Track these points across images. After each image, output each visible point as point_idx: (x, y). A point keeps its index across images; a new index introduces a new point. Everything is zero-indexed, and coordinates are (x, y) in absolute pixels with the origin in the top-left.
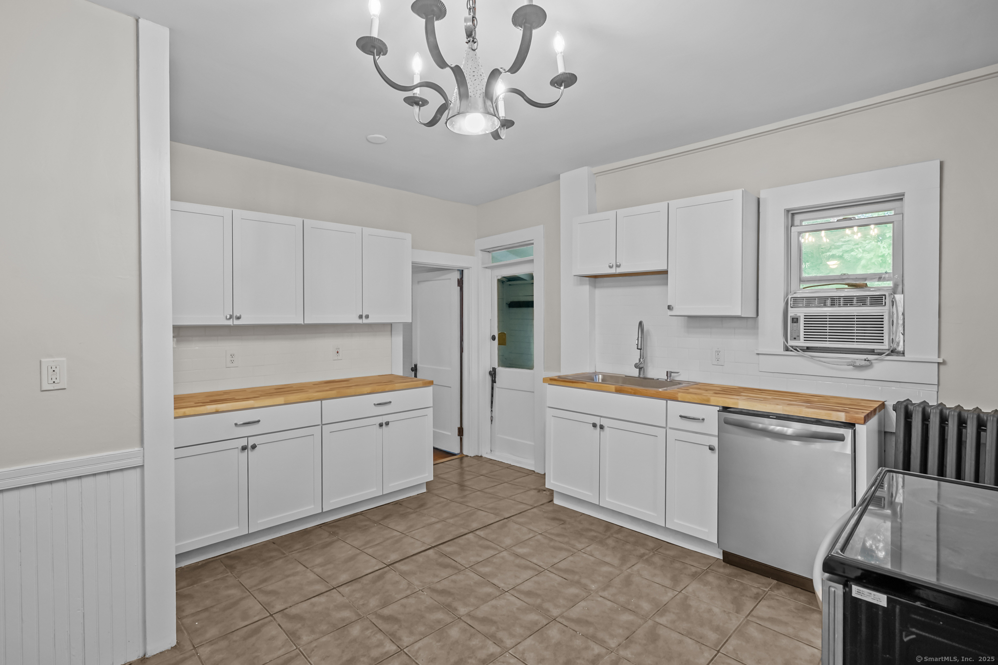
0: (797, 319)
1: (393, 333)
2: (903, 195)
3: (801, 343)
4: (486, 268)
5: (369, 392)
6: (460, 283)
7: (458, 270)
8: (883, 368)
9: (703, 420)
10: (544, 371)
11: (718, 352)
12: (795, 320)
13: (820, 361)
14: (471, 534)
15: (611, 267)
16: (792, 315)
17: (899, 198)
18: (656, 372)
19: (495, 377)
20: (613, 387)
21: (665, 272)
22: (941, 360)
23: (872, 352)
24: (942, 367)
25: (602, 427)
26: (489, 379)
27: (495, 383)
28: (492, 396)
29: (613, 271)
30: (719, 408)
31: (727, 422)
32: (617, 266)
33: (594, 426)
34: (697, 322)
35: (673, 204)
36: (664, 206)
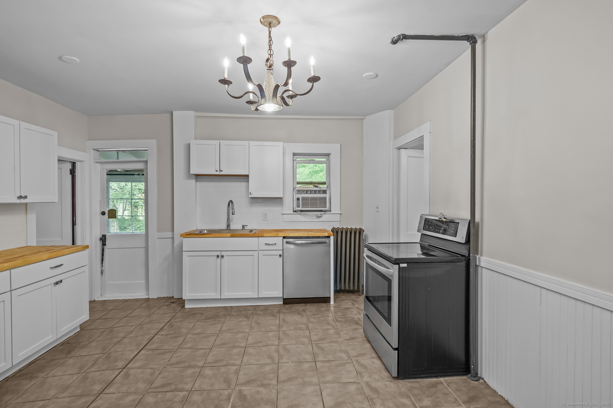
0: (299, 199)
1: (28, 211)
2: (330, 154)
3: (300, 209)
4: (96, 162)
5: (46, 258)
6: (73, 172)
7: (70, 162)
8: (326, 217)
9: (276, 244)
10: (157, 233)
11: (266, 214)
12: (298, 199)
13: (307, 215)
14: (156, 336)
15: (217, 171)
16: (297, 197)
17: (328, 155)
18: (236, 226)
19: (105, 241)
20: (229, 235)
21: (248, 176)
22: (341, 213)
23: (321, 211)
24: (341, 215)
25: (222, 256)
26: (99, 244)
27: (106, 245)
28: (103, 255)
29: (218, 173)
30: (282, 238)
31: (287, 243)
32: (220, 171)
33: (218, 256)
34: (255, 200)
35: (251, 143)
36: (247, 143)
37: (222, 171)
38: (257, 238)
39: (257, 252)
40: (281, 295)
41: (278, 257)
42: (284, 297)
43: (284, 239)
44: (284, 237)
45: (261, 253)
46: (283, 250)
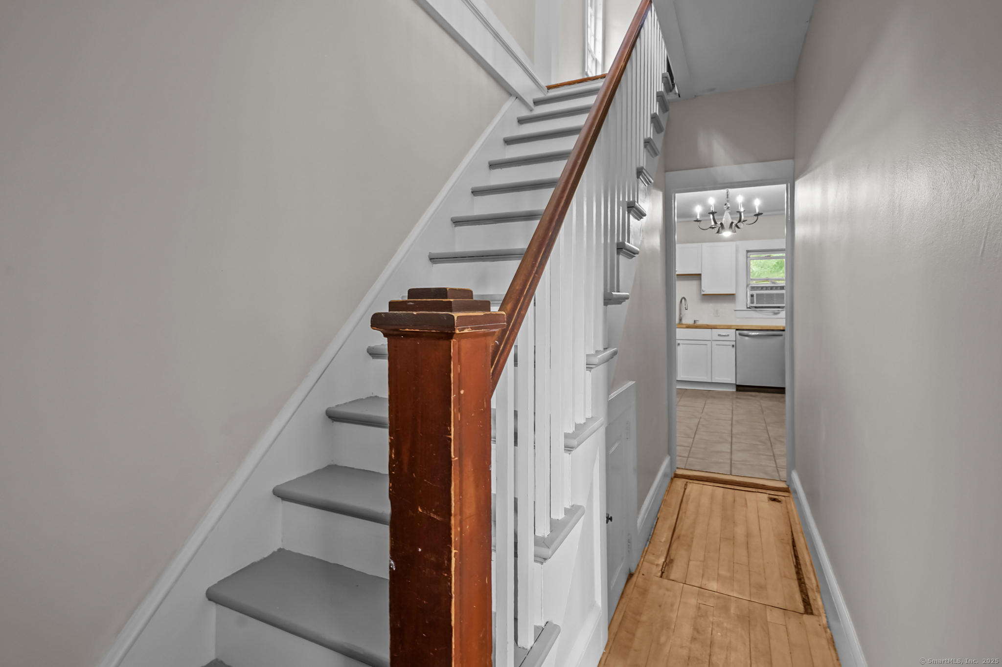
3: (755, 305)
11: (717, 310)
13: (761, 312)
16: (751, 294)
21: (700, 275)
30: (735, 330)
31: (740, 334)
34: (708, 297)
35: (704, 244)
36: (700, 244)
38: (710, 330)
39: (710, 342)
40: (734, 382)
41: (731, 347)
42: (737, 384)
43: (737, 331)
44: (737, 330)
45: (715, 343)
46: (736, 341)
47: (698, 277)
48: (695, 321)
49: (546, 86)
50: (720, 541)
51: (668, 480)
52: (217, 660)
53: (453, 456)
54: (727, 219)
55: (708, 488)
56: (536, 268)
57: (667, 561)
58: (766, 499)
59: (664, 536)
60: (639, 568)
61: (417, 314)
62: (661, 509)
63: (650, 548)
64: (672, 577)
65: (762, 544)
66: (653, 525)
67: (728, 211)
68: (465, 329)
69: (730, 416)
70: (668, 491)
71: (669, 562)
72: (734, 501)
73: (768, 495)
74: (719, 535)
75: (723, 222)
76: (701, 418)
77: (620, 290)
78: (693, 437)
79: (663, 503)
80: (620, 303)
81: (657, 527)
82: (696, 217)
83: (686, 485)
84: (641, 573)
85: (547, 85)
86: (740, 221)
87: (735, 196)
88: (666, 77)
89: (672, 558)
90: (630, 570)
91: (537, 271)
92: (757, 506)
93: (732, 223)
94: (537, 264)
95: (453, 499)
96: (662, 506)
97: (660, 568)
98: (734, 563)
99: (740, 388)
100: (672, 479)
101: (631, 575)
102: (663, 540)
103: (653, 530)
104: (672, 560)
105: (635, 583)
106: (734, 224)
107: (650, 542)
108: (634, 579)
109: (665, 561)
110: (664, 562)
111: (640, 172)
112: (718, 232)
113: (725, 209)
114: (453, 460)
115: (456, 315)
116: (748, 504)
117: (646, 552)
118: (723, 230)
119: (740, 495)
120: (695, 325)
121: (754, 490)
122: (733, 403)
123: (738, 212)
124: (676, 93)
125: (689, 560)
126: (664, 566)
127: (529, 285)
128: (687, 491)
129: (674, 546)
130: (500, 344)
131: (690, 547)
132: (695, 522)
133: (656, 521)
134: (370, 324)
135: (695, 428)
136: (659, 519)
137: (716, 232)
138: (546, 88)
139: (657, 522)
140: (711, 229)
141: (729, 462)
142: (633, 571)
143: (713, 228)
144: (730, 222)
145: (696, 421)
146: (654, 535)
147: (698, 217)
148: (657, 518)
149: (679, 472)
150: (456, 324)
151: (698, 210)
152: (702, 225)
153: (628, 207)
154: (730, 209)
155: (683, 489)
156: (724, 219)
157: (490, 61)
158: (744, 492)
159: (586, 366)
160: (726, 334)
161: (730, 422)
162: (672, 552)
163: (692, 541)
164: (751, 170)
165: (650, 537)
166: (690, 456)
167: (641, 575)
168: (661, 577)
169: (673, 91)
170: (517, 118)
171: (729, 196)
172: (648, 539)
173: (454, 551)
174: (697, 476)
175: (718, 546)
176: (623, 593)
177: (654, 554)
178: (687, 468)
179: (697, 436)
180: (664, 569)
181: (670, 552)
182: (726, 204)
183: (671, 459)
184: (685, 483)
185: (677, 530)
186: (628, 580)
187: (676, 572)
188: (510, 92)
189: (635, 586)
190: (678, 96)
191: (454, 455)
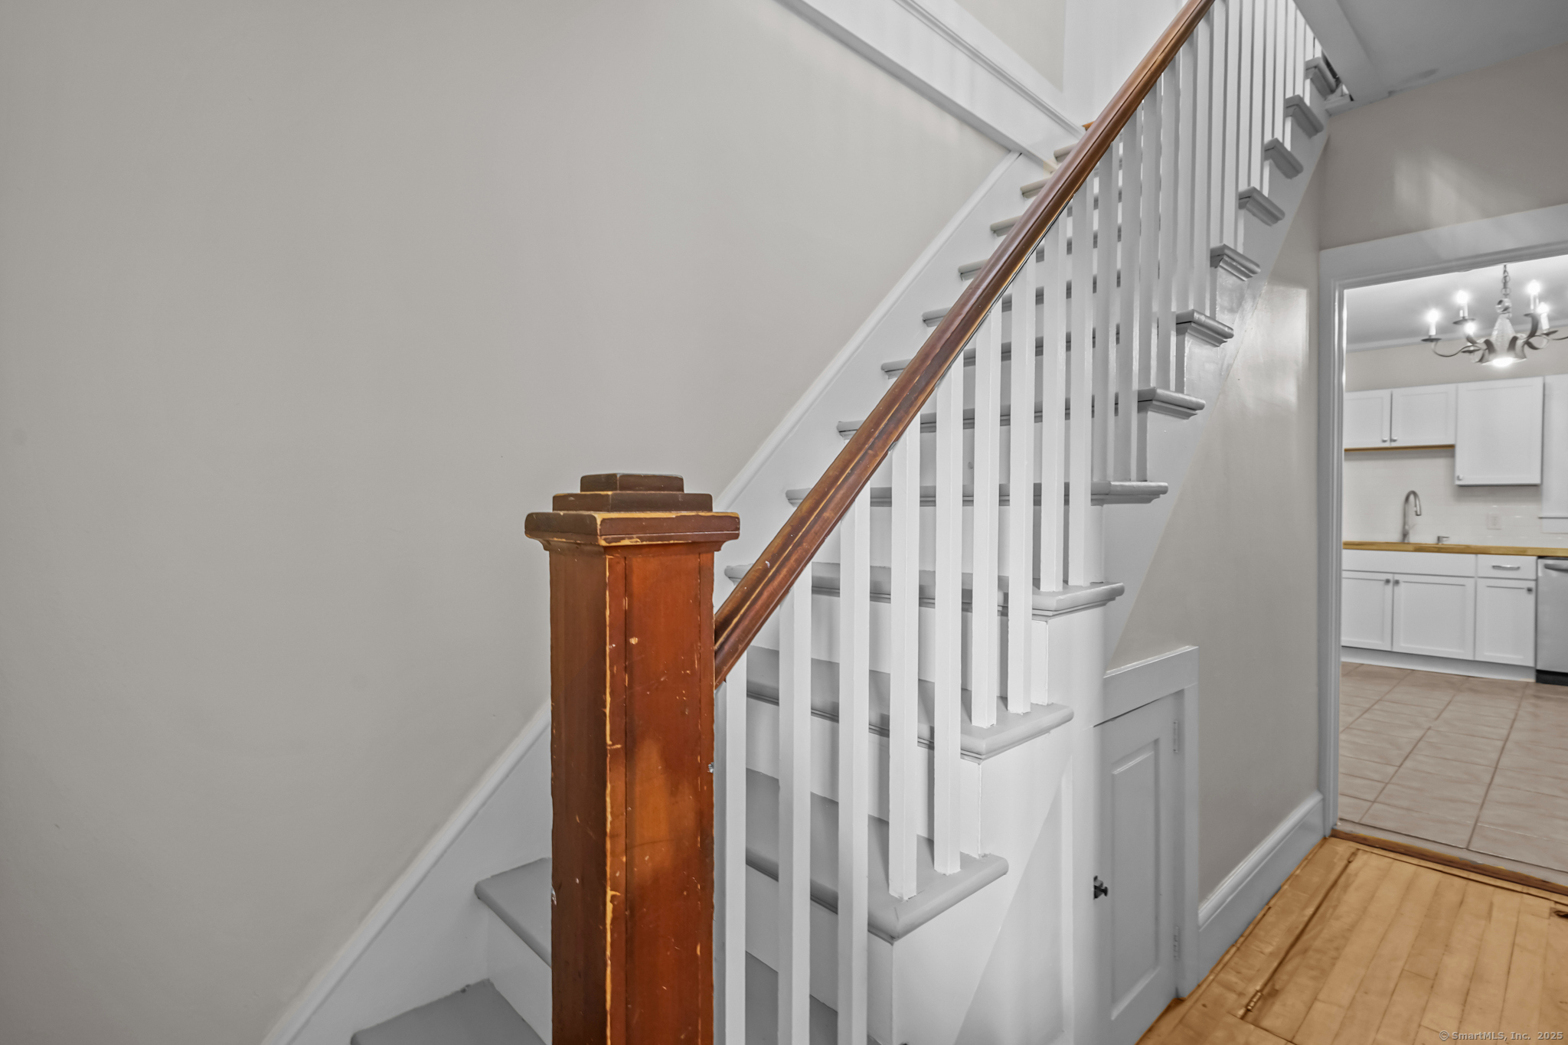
9: (1519, 567)
11: (1495, 518)
15: (1384, 441)
18: (1422, 537)
20: (1407, 548)
21: (1452, 447)
25: (1397, 582)
29: (1387, 445)
30: (1535, 558)
31: (1547, 567)
32: (1392, 440)
33: (1388, 581)
34: (1468, 491)
35: (1463, 386)
36: (1451, 387)
37: (1395, 441)
38: (1473, 556)
39: (1470, 583)
40: (1531, 664)
41: (1525, 592)
42: (1539, 667)
43: (1540, 561)
44: (1540, 557)
45: (1482, 583)
46: (1536, 580)
47: (1448, 450)
48: (1439, 539)
49: (1083, 126)
50: (1400, 976)
51: (1315, 838)
52: (488, 980)
53: (609, 742)
54: (1503, 330)
55: (1406, 868)
56: (872, 440)
57: (1265, 992)
58: (1546, 912)
59: (1272, 941)
60: (1200, 991)
61: (564, 514)
62: (1281, 891)
63: (1236, 959)
64: (1266, 1023)
65: (1504, 1001)
66: (1255, 917)
67: (1507, 315)
68: (623, 539)
69: (1505, 732)
70: (1308, 859)
71: (1269, 993)
72: (1461, 903)
73: (1552, 905)
74: (1401, 964)
75: (1493, 339)
76: (1429, 729)
77: (1148, 478)
78: (1398, 764)
79: (1289, 882)
80: (1149, 501)
81: (1262, 922)
82: (1428, 331)
83: (1354, 854)
84: (1202, 1002)
85: (1083, 124)
86: (1532, 334)
87: (1522, 282)
88: (1315, 67)
89: (1277, 987)
90: (1177, 990)
91: (873, 443)
92: (1518, 922)
93: (1515, 339)
94: (877, 433)
95: (609, 810)
96: (1286, 887)
97: (1245, 1001)
98: (1420, 1026)
99: (1545, 677)
100: (1325, 839)
101: (1178, 1001)
102: (1269, 949)
103: (1251, 927)
104: (1277, 991)
105: (1183, 1017)
106: (1519, 343)
107: (1238, 949)
108: (1182, 1010)
109: (1261, 991)
110: (1258, 991)
111: (1217, 257)
112: (1481, 360)
113: (1499, 311)
114: (609, 748)
115: (599, 516)
116: (1495, 913)
117: (1225, 965)
118: (1492, 356)
119: (1478, 893)
120: (1440, 545)
121: (1518, 888)
122: (1519, 706)
123: (1527, 315)
124: (1343, 95)
125: (1315, 999)
126: (1255, 1000)
127: (852, 469)
128: (1353, 866)
129: (1289, 967)
130: (772, 567)
131: (1323, 974)
132: (1352, 928)
133: (1263, 912)
134: (524, 530)
135: (1408, 749)
136: (1271, 912)
137: (1477, 360)
138: (1084, 129)
139: (1264, 915)
140: (1467, 354)
141: (1471, 822)
142: (1184, 993)
143: (1471, 352)
144: (1511, 336)
145: (1417, 734)
146: (1250, 938)
147: (1433, 333)
148: (1267, 907)
149: (1342, 827)
150: (598, 532)
151: (1433, 318)
152: (1441, 348)
153: (1177, 324)
154: (1510, 310)
155: (1345, 862)
156: (1495, 333)
157: (961, 100)
158: (1492, 888)
159: (1031, 611)
160: (1516, 566)
161: (1500, 744)
162: (1283, 976)
163: (1333, 965)
164: (1523, 226)
165: (1242, 939)
166: (1379, 800)
167: (1199, 1005)
168: (1243, 1018)
169: (1338, 91)
170: (1021, 189)
171: (1509, 285)
172: (1236, 942)
173: (610, 893)
174: (1384, 841)
175: (1392, 986)
176: (1150, 1030)
177: (1239, 973)
178: (1365, 821)
179: (1408, 764)
180: (1252, 1004)
181: (1277, 976)
182: (1500, 302)
183: (1324, 800)
184: (1353, 850)
185: (1305, 937)
186: (1169, 1009)
187: (1278, 1016)
188: (1007, 147)
189: (1181, 1021)
190: (1349, 99)
191: (611, 740)
